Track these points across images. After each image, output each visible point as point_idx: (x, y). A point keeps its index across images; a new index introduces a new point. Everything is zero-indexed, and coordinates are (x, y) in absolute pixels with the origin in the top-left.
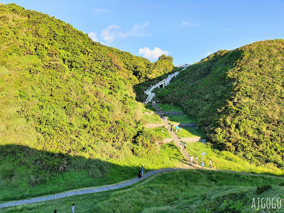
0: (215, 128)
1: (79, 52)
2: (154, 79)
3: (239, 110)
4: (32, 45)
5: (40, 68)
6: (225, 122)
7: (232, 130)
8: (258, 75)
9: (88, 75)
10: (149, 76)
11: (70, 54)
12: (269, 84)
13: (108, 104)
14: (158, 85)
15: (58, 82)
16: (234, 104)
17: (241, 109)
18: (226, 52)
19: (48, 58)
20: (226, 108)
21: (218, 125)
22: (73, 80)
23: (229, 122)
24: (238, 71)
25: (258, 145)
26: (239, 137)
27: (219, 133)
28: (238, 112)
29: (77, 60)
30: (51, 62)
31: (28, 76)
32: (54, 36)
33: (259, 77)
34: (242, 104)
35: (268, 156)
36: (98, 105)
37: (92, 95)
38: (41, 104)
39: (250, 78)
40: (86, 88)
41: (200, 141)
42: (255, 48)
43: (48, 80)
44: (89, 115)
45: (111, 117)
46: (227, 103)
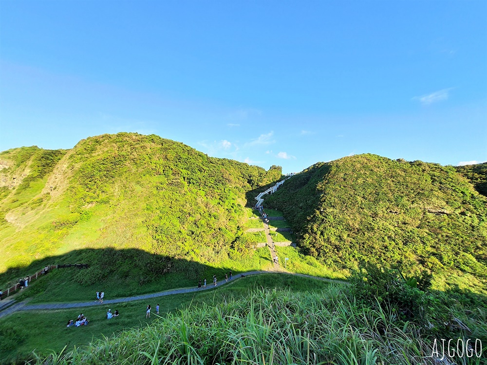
0: (304, 234)
1: (197, 171)
2: (264, 186)
3: (324, 218)
4: (162, 167)
5: (165, 186)
6: (312, 229)
7: (318, 237)
8: (342, 187)
9: (202, 189)
10: (260, 184)
11: (189, 173)
12: (352, 196)
13: (215, 213)
14: (266, 192)
15: (177, 196)
16: (321, 213)
17: (326, 217)
18: (323, 164)
19: (172, 177)
20: (314, 216)
21: (306, 231)
22: (189, 194)
23: (315, 229)
24: (326, 183)
25: (338, 251)
26: (323, 243)
27: (307, 239)
28: (323, 220)
29: (194, 178)
30: (174, 181)
31: (155, 192)
32: (179, 159)
33: (343, 189)
34: (327, 213)
35: (345, 263)
36: (207, 214)
37: (202, 206)
38: (161, 215)
39: (335, 190)
40: (199, 200)
41: (291, 245)
42: (341, 163)
43: (170, 195)
44: (198, 223)
45: (216, 225)
46: (315, 212)
